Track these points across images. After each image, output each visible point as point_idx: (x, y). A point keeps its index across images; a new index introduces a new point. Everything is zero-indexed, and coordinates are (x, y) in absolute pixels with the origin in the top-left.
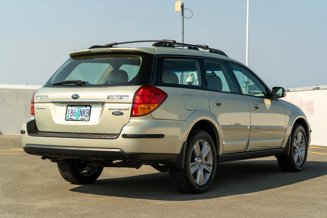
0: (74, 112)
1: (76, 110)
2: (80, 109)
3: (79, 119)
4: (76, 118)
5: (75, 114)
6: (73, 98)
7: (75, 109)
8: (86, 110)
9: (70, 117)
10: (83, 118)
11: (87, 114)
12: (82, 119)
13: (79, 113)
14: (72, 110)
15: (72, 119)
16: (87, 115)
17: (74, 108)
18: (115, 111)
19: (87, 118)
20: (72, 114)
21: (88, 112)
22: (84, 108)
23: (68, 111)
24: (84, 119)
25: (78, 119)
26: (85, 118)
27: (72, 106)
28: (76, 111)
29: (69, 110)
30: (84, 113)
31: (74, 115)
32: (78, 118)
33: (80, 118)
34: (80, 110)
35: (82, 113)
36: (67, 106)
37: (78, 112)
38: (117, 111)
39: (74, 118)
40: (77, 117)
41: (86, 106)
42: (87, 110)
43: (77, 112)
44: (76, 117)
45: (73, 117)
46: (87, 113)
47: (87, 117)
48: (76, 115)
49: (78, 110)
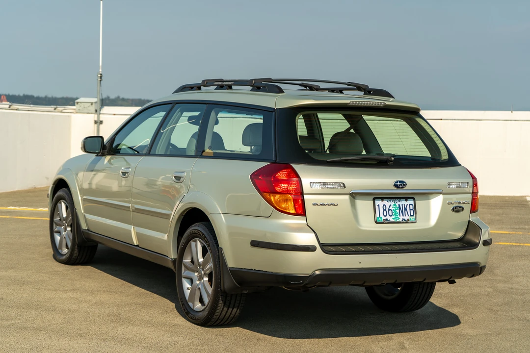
0: (389, 210)
1: (391, 205)
2: (397, 204)
3: (401, 220)
4: (394, 219)
5: (390, 212)
6: (396, 186)
7: (389, 203)
8: (408, 206)
9: (384, 218)
10: (406, 218)
11: (412, 211)
12: (405, 220)
13: (398, 211)
14: (384, 205)
15: (387, 220)
16: (412, 214)
17: (386, 202)
18: (455, 205)
19: (412, 219)
20: (385, 212)
21: (411, 208)
22: (404, 202)
23: (377, 208)
24: (408, 220)
25: (397, 220)
26: (409, 218)
27: (382, 199)
28: (391, 207)
29: (378, 205)
30: (406, 209)
31: (391, 214)
32: (398, 218)
33: (401, 218)
34: (398, 206)
35: (402, 210)
36: (374, 199)
37: (396, 210)
38: (457, 205)
39: (391, 219)
40: (396, 218)
41: (406, 199)
42: (410, 205)
43: (394, 208)
44: (393, 217)
45: (388, 217)
46: (410, 210)
47: (412, 217)
48: (393, 214)
49: (395, 205)
